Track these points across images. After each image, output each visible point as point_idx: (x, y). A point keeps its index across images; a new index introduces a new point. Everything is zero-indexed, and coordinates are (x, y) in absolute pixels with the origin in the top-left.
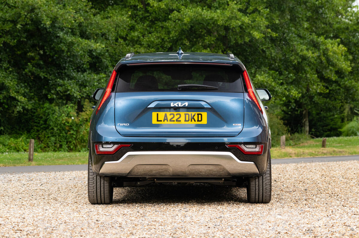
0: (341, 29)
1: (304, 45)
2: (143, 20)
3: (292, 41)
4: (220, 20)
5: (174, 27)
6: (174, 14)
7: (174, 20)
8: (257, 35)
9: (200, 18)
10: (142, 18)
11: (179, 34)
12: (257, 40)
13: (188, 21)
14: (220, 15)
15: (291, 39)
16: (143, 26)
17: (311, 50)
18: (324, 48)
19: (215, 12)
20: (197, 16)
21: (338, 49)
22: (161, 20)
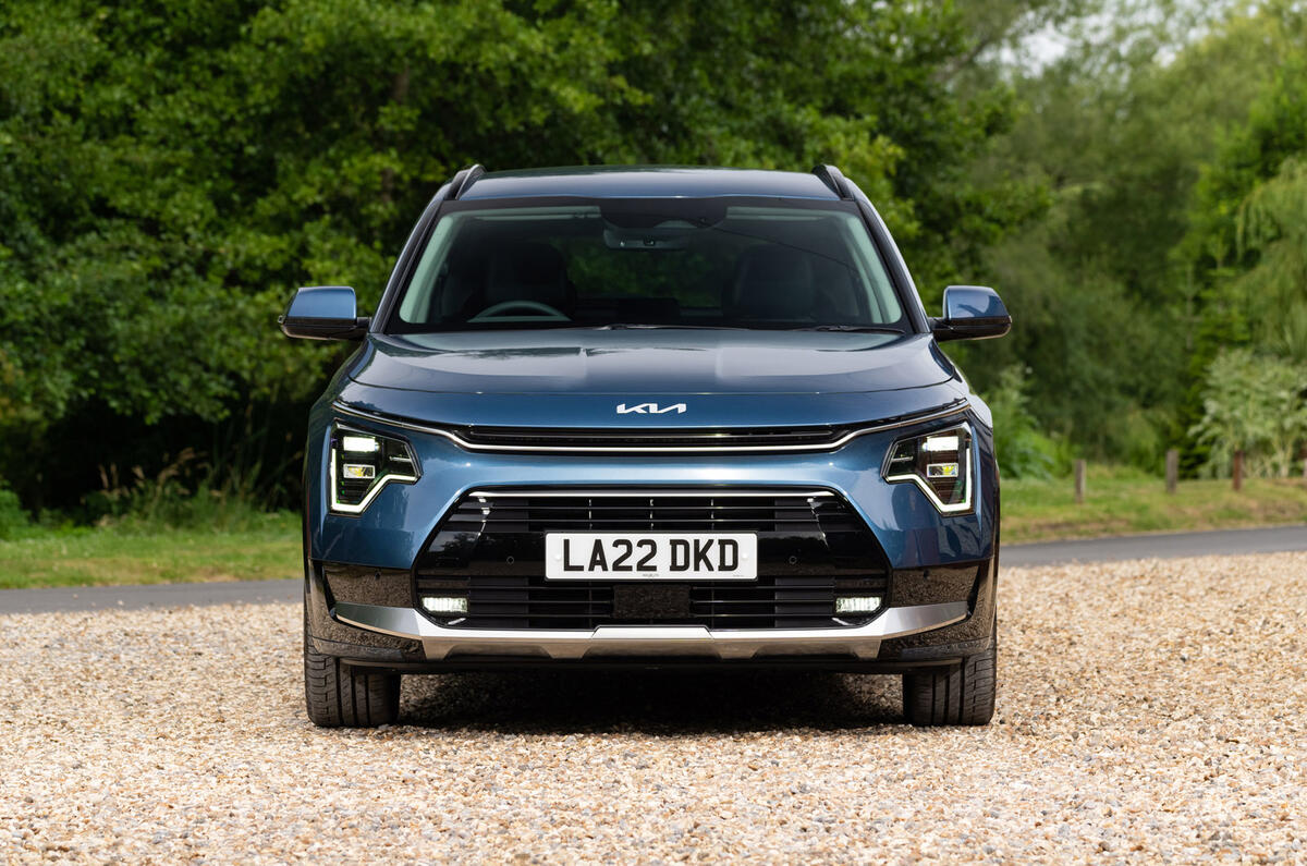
0: (856, 80)
1: (746, 138)
2: (139, 39)
3: (701, 122)
4: (437, 42)
5: (262, 69)
6: (264, 18)
7: (262, 42)
8: (575, 98)
9: (360, 32)
10: (136, 35)
11: (280, 96)
12: (573, 119)
13: (316, 47)
14: (435, 25)
15: (698, 117)
16: (142, 62)
17: (773, 156)
18: (819, 149)
19: (413, 13)
20: (352, 28)
21: (870, 152)
22: (207, 40)
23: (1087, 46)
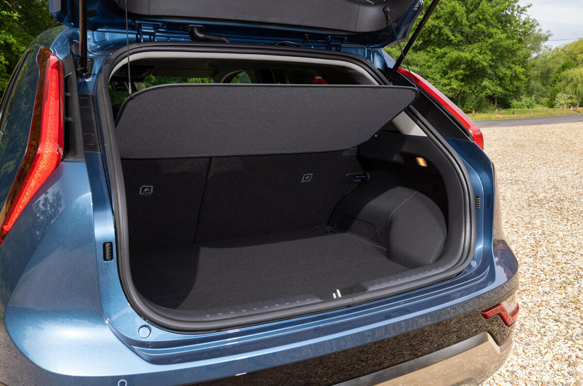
4: (469, 57)
8: (485, 64)
12: (484, 66)
23: (539, 55)
